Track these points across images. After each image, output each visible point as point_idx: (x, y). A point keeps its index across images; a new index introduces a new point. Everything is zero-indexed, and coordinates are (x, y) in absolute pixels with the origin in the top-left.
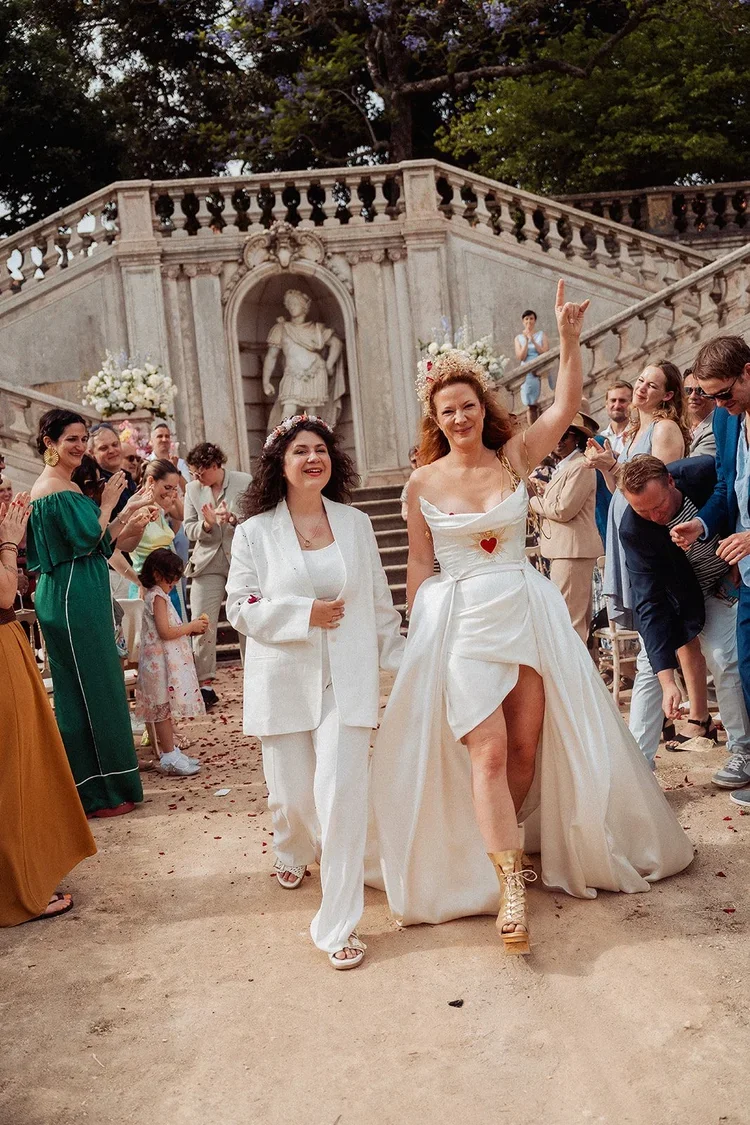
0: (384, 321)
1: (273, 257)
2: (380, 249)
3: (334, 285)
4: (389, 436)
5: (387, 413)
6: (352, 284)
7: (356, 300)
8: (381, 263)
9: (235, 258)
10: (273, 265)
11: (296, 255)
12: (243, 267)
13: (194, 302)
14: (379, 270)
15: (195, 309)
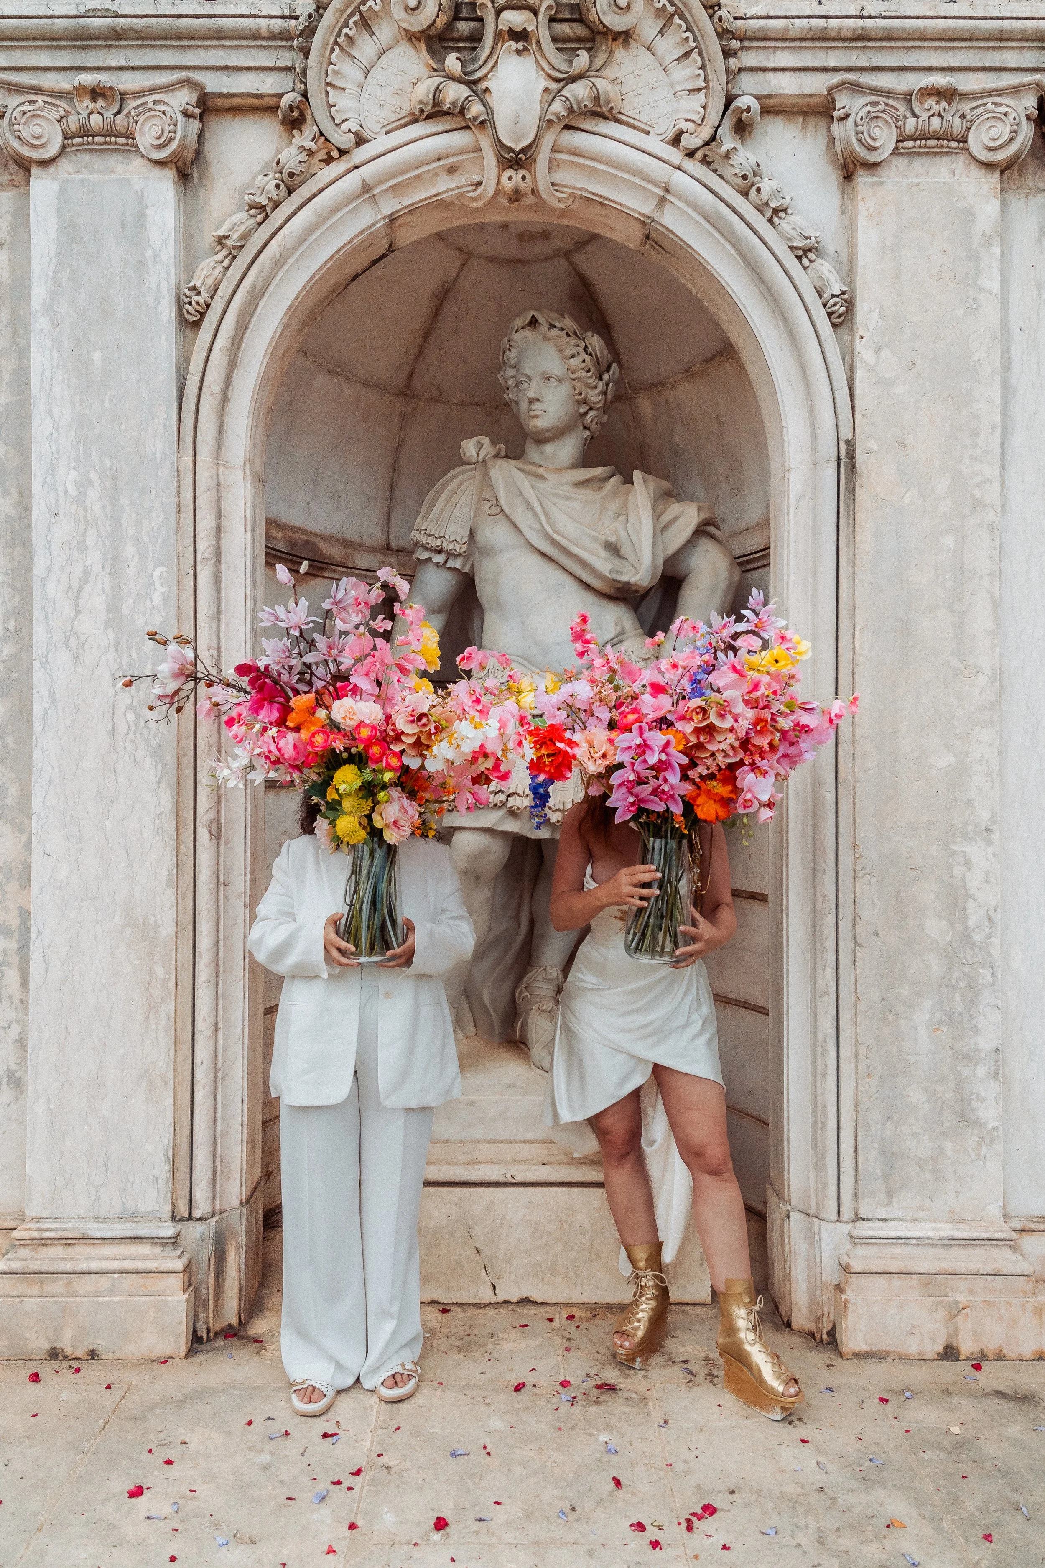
0: (992, 471)
1: (455, 93)
2: (1015, 91)
3: (753, 268)
4: (969, 1058)
5: (966, 938)
6: (849, 274)
7: (864, 350)
8: (1005, 168)
9: (269, 84)
10: (460, 139)
11: (579, 91)
12: (305, 138)
13: (39, 293)
14: (993, 207)
15: (40, 324)
